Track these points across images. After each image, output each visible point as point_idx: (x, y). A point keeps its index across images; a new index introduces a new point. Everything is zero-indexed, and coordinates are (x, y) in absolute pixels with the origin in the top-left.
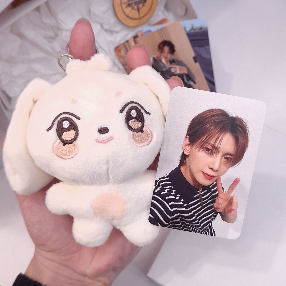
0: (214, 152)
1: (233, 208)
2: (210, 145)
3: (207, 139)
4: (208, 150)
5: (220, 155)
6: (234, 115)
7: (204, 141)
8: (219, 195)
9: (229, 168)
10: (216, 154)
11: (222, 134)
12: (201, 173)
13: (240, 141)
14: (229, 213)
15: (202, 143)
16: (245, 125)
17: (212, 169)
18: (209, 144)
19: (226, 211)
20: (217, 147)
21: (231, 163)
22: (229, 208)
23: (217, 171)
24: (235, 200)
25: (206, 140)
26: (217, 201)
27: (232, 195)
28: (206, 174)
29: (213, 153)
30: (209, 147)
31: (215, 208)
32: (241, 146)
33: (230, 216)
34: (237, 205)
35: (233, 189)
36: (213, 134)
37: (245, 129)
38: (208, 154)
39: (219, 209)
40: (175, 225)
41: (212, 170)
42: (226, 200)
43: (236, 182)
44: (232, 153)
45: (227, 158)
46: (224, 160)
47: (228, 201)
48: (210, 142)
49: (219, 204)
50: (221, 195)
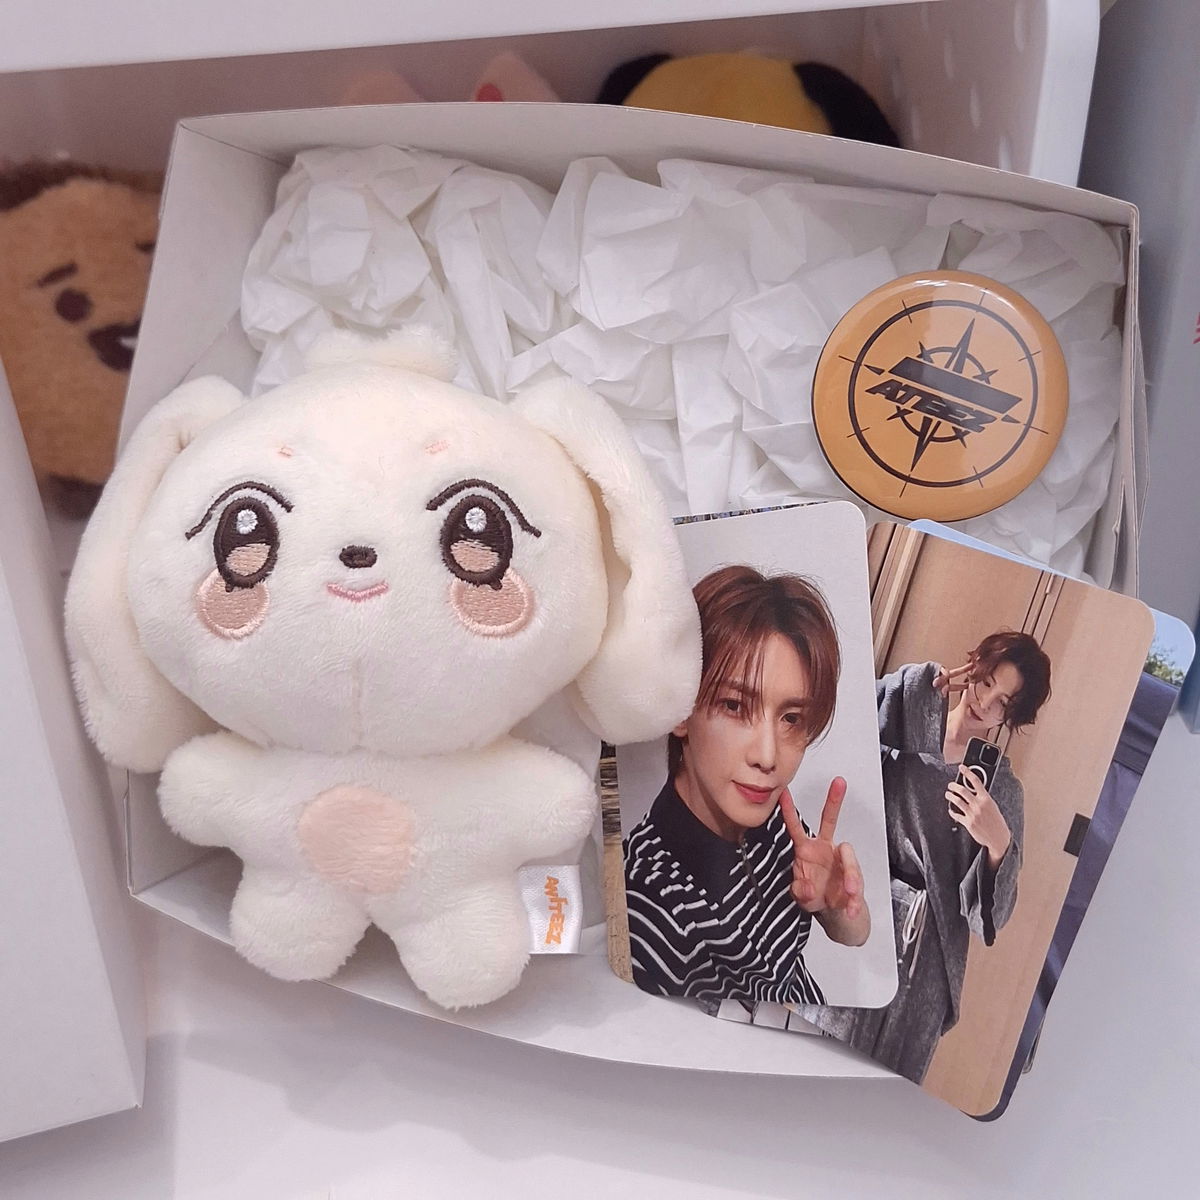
0: (749, 707)
1: (852, 888)
2: (734, 688)
3: (722, 669)
4: (732, 705)
5: (768, 713)
6: (776, 574)
7: (717, 680)
8: (797, 849)
9: (803, 751)
10: (758, 713)
11: (760, 643)
12: (732, 789)
13: (812, 649)
14: (845, 910)
15: (713, 688)
16: (815, 594)
17: (757, 766)
18: (733, 686)
19: (833, 904)
20: (754, 689)
21: (805, 732)
22: (840, 893)
23: (773, 768)
24: (848, 859)
25: (719, 676)
26: (797, 872)
27: (835, 842)
28: (744, 786)
29: (748, 714)
30: (734, 695)
31: (797, 899)
32: (819, 667)
33: (848, 918)
34: (860, 875)
35: (833, 822)
36: (733, 652)
37: (817, 604)
38: (736, 717)
39: (810, 900)
40: (703, 983)
41: (758, 770)
42: (824, 866)
43: (836, 791)
44: (801, 697)
45: (790, 718)
46: (783, 726)
47: (830, 866)
48: (731, 678)
49: (805, 882)
50: (805, 851)
